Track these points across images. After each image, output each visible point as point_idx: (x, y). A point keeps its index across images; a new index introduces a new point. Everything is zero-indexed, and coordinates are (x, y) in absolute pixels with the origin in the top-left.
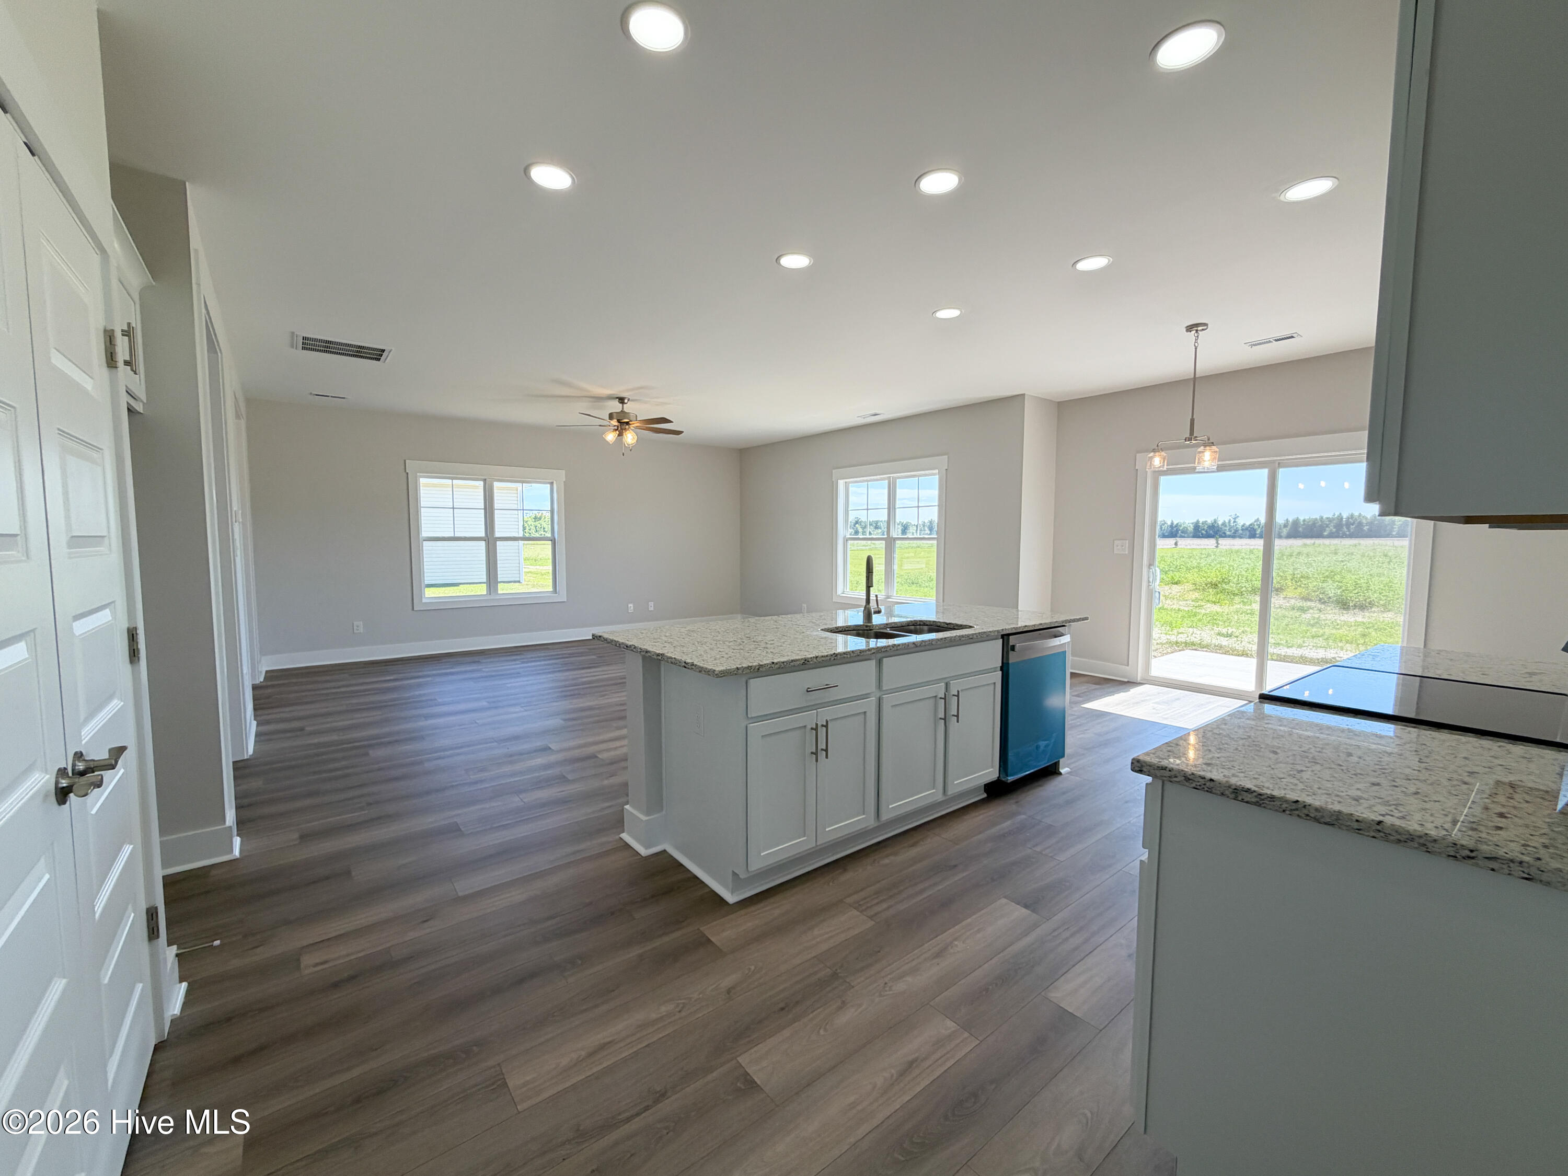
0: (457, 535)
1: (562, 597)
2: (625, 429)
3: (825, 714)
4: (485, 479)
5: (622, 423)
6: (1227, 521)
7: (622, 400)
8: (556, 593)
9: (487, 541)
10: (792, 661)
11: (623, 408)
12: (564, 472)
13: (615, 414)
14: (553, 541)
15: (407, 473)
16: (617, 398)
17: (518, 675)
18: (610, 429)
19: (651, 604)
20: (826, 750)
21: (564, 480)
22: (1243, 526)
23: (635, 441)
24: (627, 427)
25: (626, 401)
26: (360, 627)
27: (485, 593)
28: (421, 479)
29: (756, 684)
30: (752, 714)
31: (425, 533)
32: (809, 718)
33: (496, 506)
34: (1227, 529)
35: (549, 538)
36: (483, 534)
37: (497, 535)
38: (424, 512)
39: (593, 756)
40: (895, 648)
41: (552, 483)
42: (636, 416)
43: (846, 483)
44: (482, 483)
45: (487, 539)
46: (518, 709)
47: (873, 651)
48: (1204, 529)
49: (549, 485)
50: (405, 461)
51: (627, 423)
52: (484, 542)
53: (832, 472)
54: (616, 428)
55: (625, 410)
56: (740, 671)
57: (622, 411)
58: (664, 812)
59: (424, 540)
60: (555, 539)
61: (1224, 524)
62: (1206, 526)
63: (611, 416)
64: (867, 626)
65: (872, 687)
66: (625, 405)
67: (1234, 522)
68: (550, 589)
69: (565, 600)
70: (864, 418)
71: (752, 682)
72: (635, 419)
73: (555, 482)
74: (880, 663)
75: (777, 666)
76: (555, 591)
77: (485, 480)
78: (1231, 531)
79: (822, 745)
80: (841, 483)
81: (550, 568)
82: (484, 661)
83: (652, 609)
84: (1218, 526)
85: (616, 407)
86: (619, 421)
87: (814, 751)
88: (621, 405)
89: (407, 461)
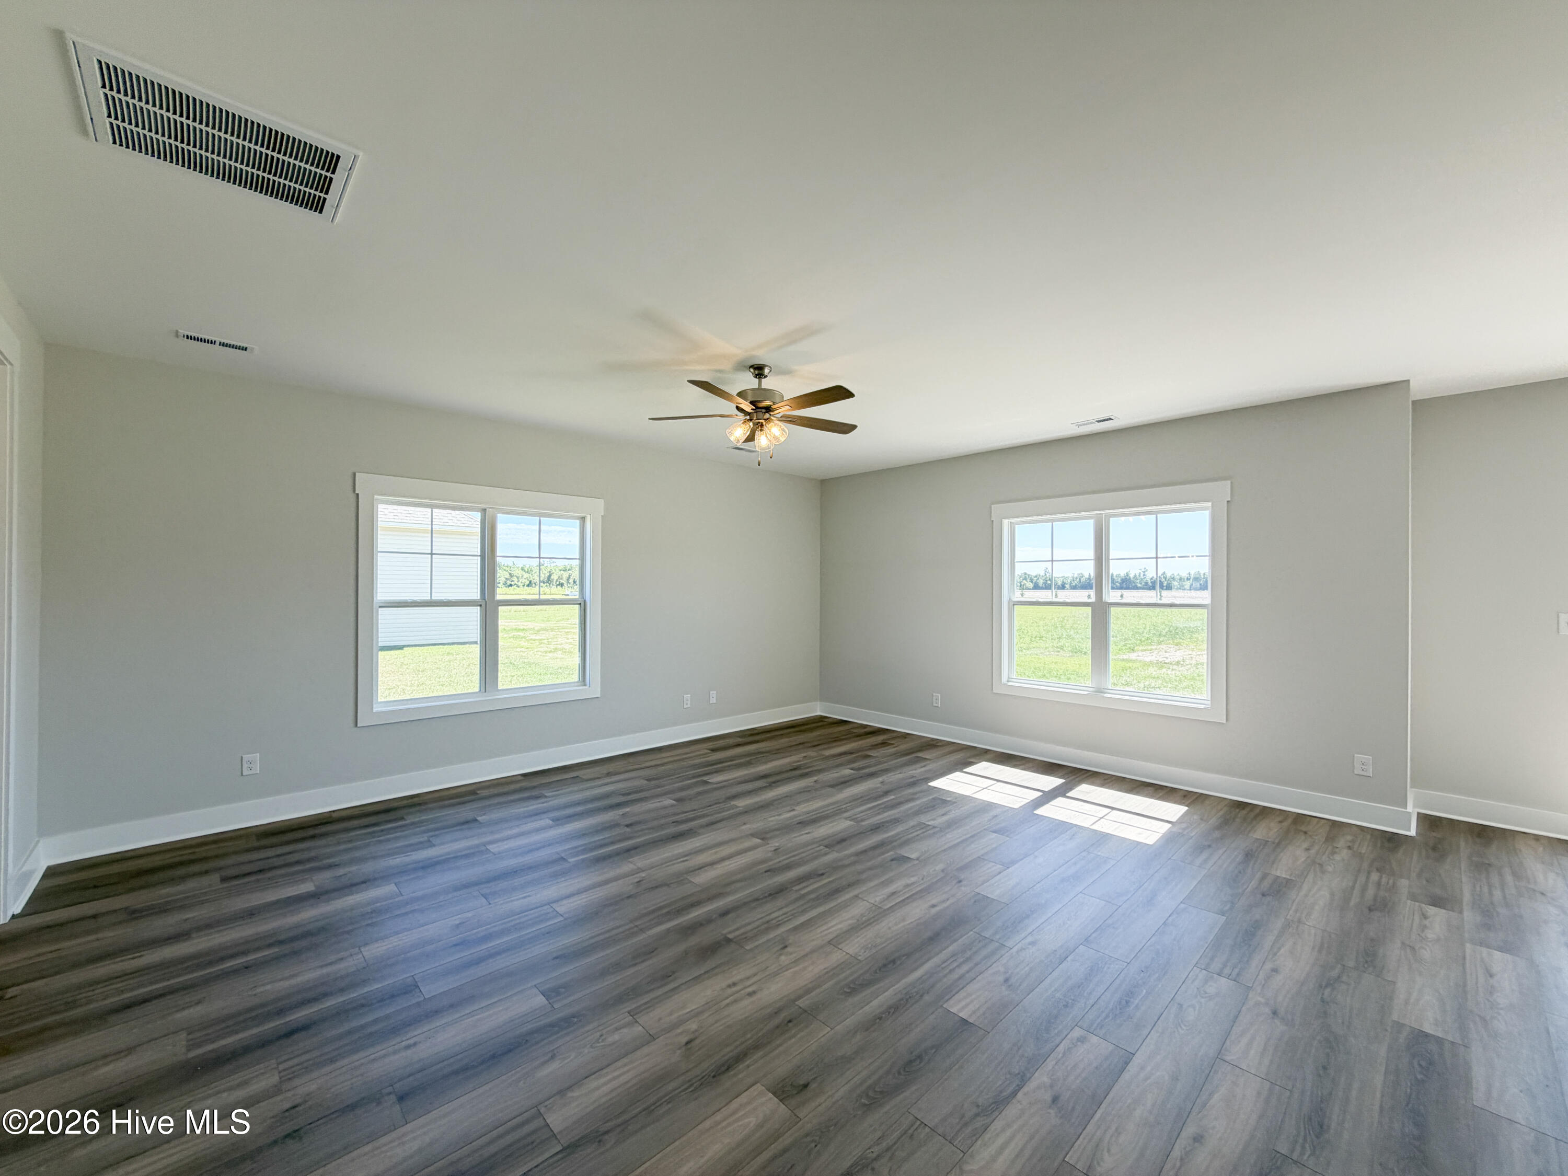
0: (436, 597)
1: (594, 690)
2: (764, 419)
4: (484, 510)
5: (760, 408)
6: (1138, 575)
7: (759, 371)
8: (585, 685)
9: (484, 606)
11: (761, 383)
12: (602, 501)
13: (747, 393)
14: (583, 605)
15: (358, 495)
16: (751, 366)
18: (737, 419)
19: (713, 693)
21: (603, 514)
22: (1152, 579)
24: (766, 415)
25: (766, 371)
26: (254, 762)
27: (477, 690)
28: (380, 506)
31: (383, 593)
33: (498, 552)
34: (1138, 581)
35: (575, 600)
36: (476, 595)
37: (498, 597)
38: (382, 561)
41: (583, 519)
42: (785, 398)
43: (1012, 526)
44: (478, 515)
45: (482, 603)
48: (1118, 582)
49: (578, 522)
50: (354, 474)
51: (768, 409)
52: (479, 608)
53: (991, 507)
54: (748, 416)
55: (765, 386)
57: (760, 389)
59: (380, 607)
60: (585, 602)
61: (1135, 576)
62: (1120, 579)
63: (742, 395)
66: (763, 380)
67: (1144, 575)
68: (575, 677)
69: (599, 695)
70: (1079, 426)
72: (778, 402)
73: (588, 517)
76: (583, 681)
78: (1141, 584)
80: (1006, 522)
83: (713, 700)
84: (1130, 579)
86: (754, 405)
88: (758, 378)
89: (357, 474)
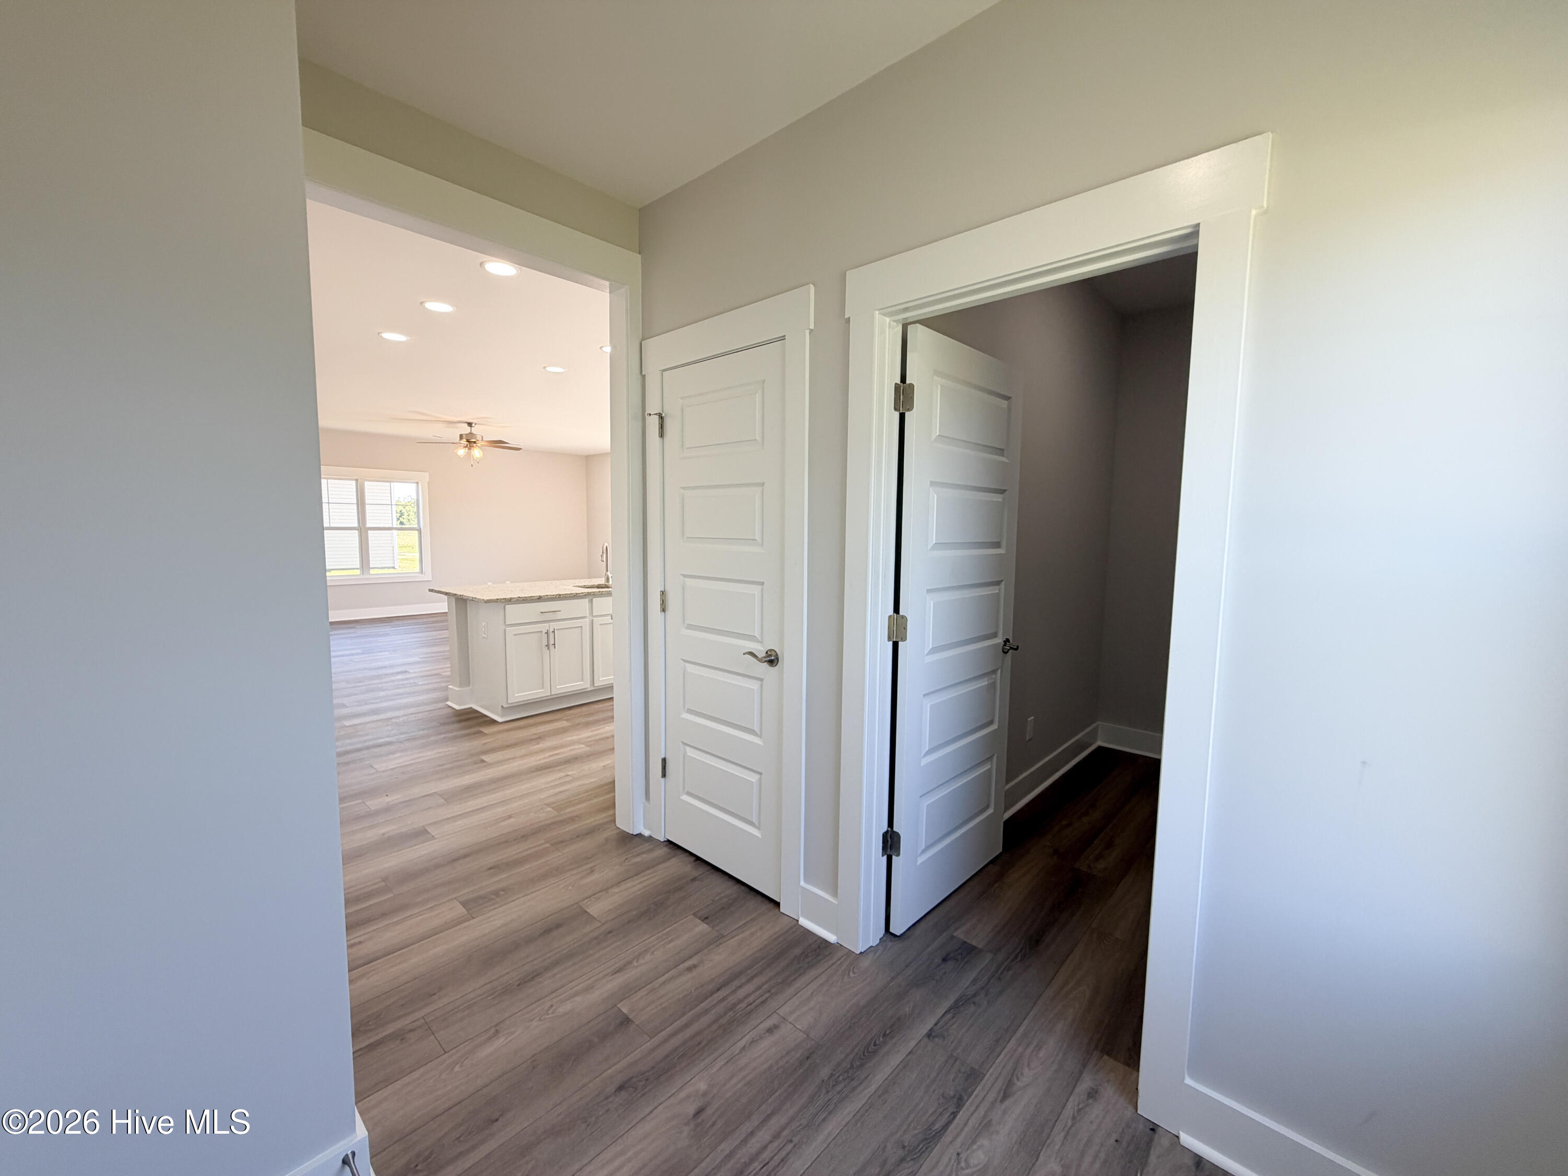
0: (332, 525)
1: (428, 576)
2: (473, 446)
3: (553, 626)
5: (470, 441)
7: (470, 424)
8: (423, 574)
9: (360, 530)
10: (531, 597)
11: (471, 431)
12: (426, 474)
13: (464, 436)
14: (419, 530)
16: (466, 423)
17: (387, 635)
18: (461, 446)
20: (554, 644)
21: (428, 480)
23: (482, 453)
24: (475, 445)
25: (473, 425)
27: (359, 573)
29: (509, 608)
30: (508, 623)
32: (544, 627)
33: (367, 502)
35: (415, 527)
36: (356, 525)
37: (368, 525)
39: (439, 674)
40: (600, 593)
41: (417, 483)
42: (482, 437)
44: (354, 482)
45: (359, 528)
46: (386, 653)
47: (585, 594)
49: (414, 485)
51: (475, 442)
52: (357, 531)
54: (466, 445)
55: (473, 432)
56: (499, 600)
57: (471, 433)
58: (471, 687)
60: (420, 529)
63: (461, 437)
64: (605, 585)
65: (587, 613)
66: (472, 428)
68: (417, 569)
69: (431, 579)
71: (507, 607)
72: (481, 439)
73: (420, 482)
74: (591, 601)
75: (522, 599)
76: (422, 572)
77: (357, 480)
79: (552, 642)
81: (417, 555)
82: (358, 627)
85: (466, 430)
86: (468, 441)
87: (547, 644)
88: (470, 428)
